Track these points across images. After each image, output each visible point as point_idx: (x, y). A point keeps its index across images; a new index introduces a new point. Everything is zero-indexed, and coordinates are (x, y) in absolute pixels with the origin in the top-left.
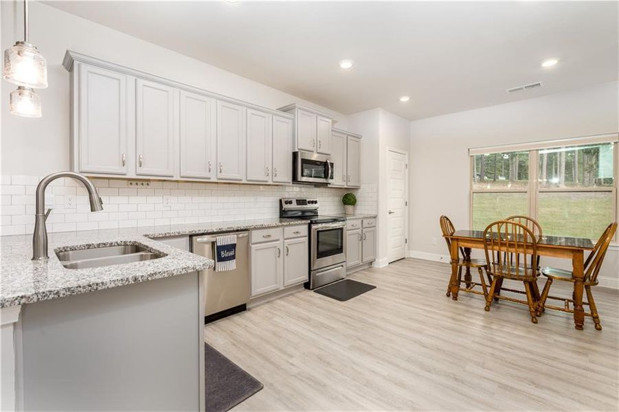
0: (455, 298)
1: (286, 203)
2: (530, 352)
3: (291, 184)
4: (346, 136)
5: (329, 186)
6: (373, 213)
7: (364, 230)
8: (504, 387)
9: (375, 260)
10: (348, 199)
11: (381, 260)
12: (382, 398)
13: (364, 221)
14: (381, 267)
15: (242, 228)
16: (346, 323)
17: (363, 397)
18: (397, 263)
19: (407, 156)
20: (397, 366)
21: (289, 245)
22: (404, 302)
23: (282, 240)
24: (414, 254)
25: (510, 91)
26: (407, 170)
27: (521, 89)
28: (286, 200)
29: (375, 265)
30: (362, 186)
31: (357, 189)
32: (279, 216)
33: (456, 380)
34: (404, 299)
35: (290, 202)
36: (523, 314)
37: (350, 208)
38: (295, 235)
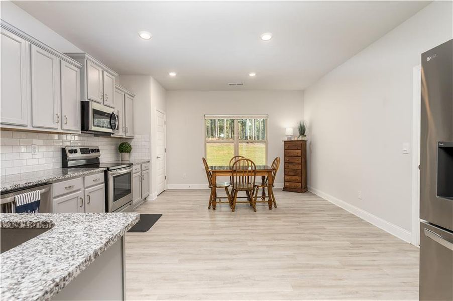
0: (214, 209)
1: (71, 152)
2: (264, 226)
3: (80, 133)
4: (123, 94)
5: (112, 136)
6: (147, 158)
7: (143, 172)
8: (268, 246)
9: (149, 195)
10: (123, 147)
11: (153, 194)
12: (226, 282)
13: (142, 165)
14: (153, 199)
15: (43, 181)
16: (162, 246)
17: (216, 288)
18: (162, 194)
19: (165, 116)
20: (217, 259)
21: (90, 193)
22: (189, 219)
23: (83, 189)
24: (170, 186)
25: (230, 84)
26: (165, 126)
27: (235, 84)
28: (71, 149)
29: (149, 199)
30: (136, 137)
31: (131, 139)
32: (61, 166)
33: (249, 252)
34: (187, 218)
35: (76, 151)
36: (246, 208)
37: (126, 155)
38: (95, 183)
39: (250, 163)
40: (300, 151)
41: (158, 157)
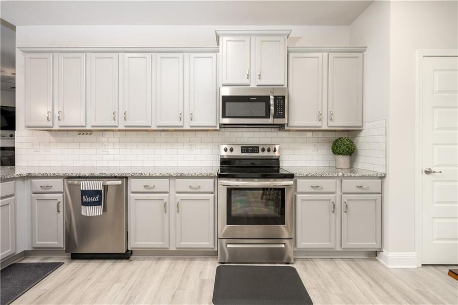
41: (430, 169)
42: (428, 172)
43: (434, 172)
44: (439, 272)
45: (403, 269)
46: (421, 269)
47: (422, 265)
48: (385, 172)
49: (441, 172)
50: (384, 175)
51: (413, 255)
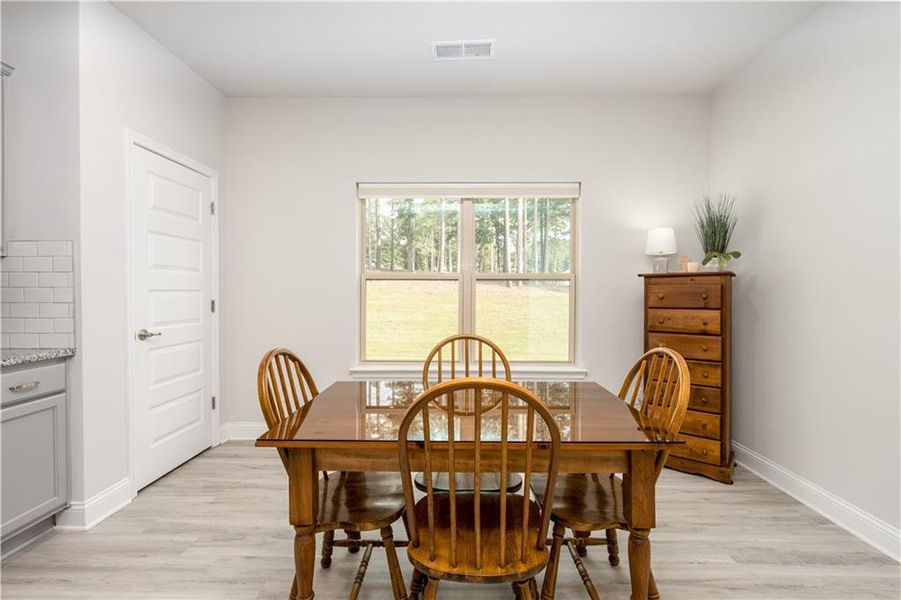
6: (61, 344)
19: (213, 183)
26: (214, 218)
29: (67, 524)
39: (487, 351)
40: (717, 314)
41: (146, 332)
42: (143, 336)
43: (152, 335)
44: (161, 489)
45: (111, 516)
46: (139, 499)
47: (139, 492)
48: (72, 346)
49: (160, 334)
50: (70, 353)
51: (125, 482)
